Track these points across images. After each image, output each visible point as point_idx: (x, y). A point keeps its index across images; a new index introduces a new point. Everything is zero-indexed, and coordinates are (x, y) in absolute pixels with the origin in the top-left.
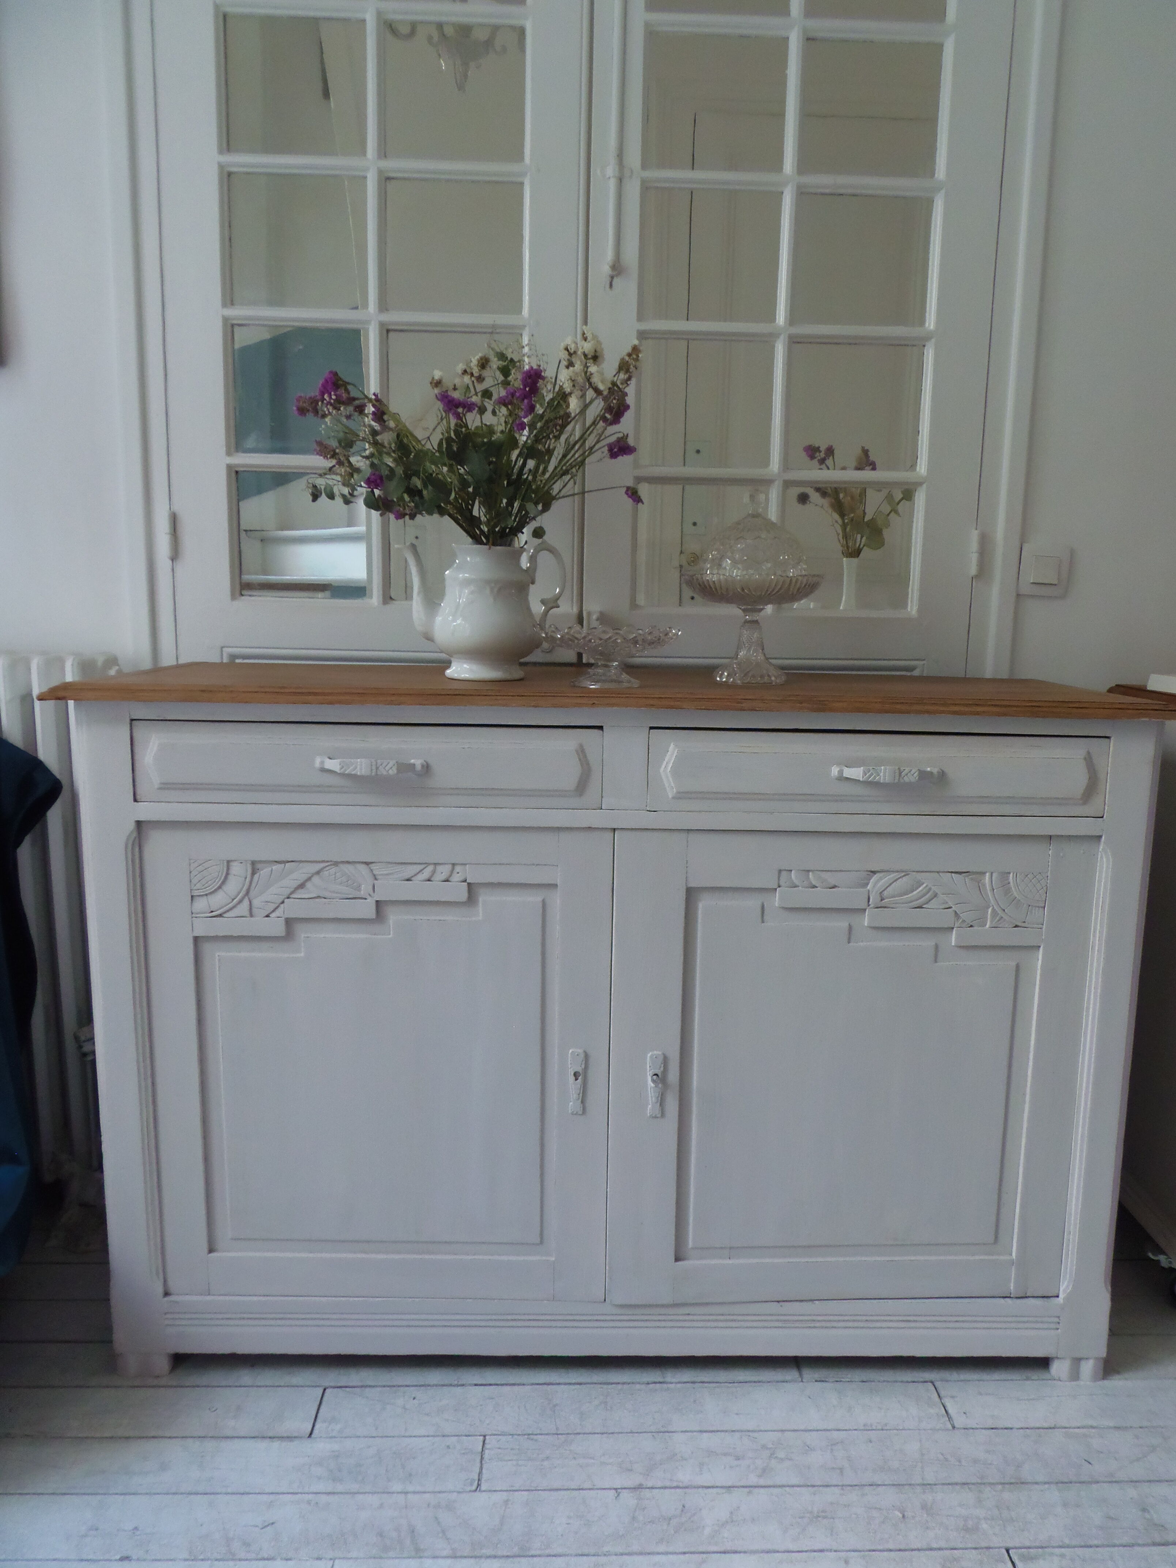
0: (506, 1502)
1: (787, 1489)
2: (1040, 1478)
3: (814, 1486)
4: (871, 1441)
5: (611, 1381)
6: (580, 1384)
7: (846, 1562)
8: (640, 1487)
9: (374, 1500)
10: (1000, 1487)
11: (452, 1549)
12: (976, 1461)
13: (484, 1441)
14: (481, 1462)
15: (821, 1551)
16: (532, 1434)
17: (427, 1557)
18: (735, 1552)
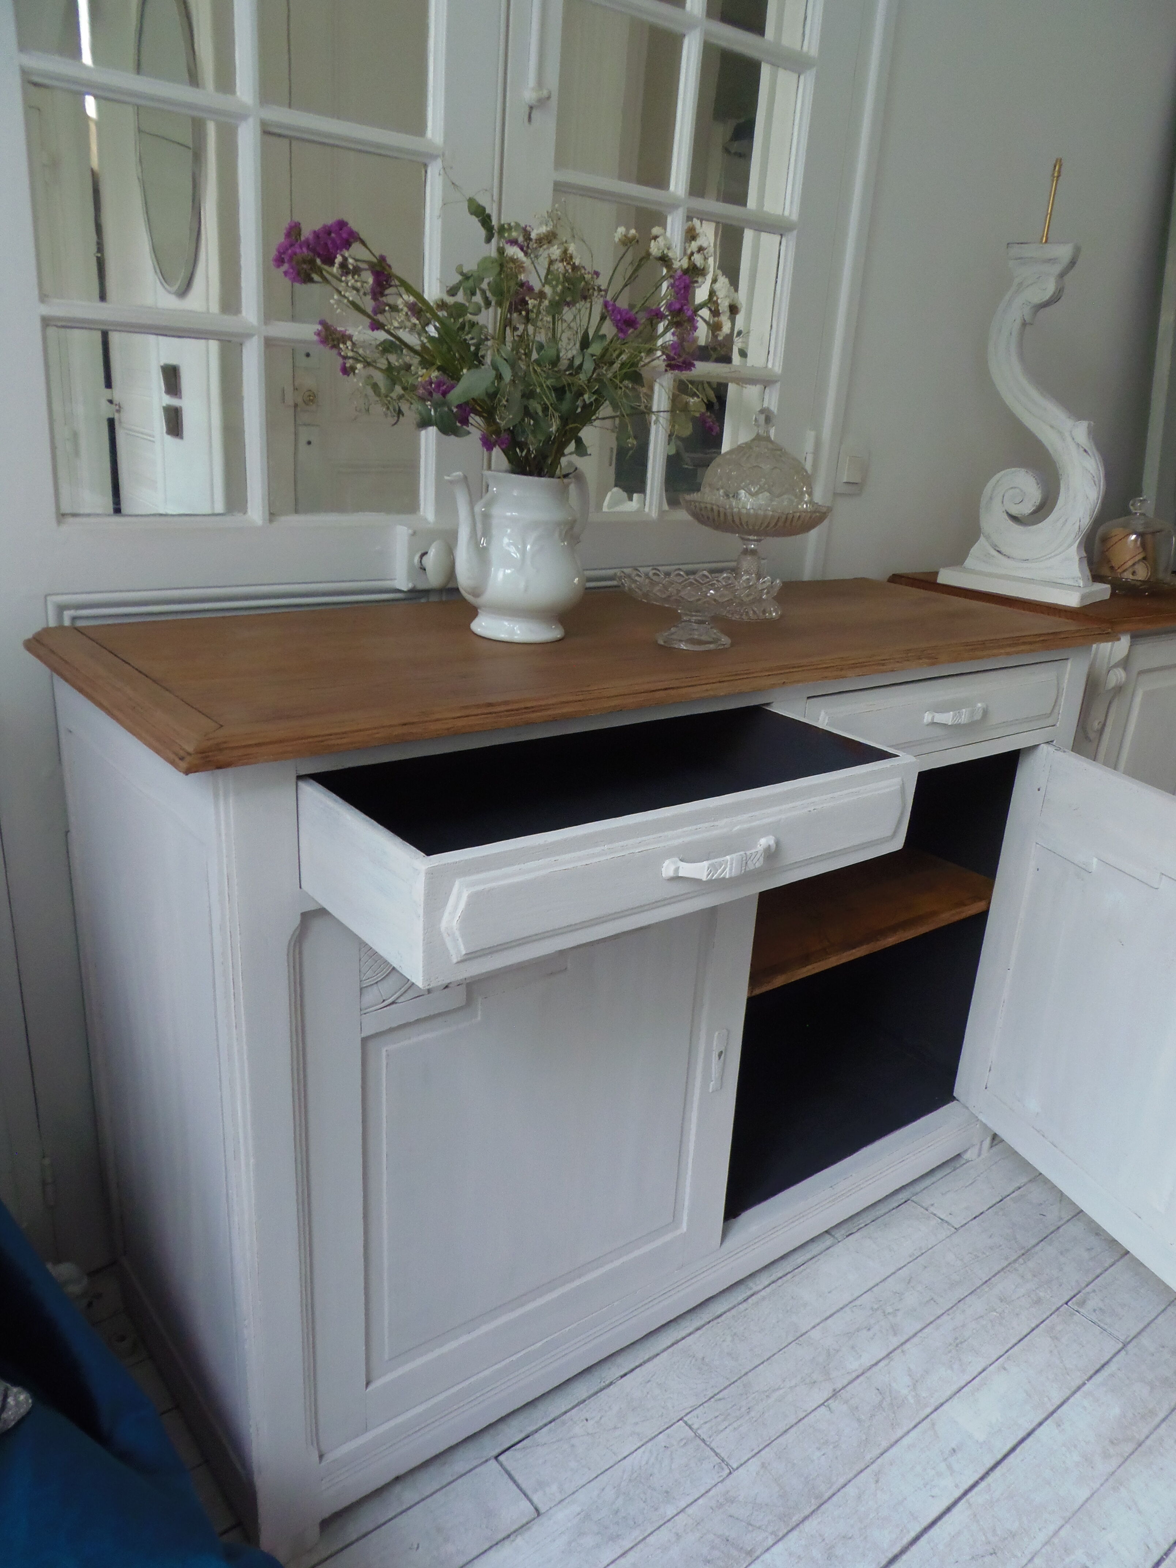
0: (763, 1465)
1: (920, 1334)
2: (1033, 1242)
3: (931, 1323)
4: (926, 1267)
5: (719, 1313)
6: (698, 1329)
7: (1005, 1369)
8: (835, 1394)
9: (664, 1535)
10: (1021, 1260)
11: (772, 1534)
12: (991, 1248)
13: (686, 1423)
14: (706, 1444)
15: (984, 1370)
16: (715, 1395)
17: (762, 1554)
18: (942, 1405)
